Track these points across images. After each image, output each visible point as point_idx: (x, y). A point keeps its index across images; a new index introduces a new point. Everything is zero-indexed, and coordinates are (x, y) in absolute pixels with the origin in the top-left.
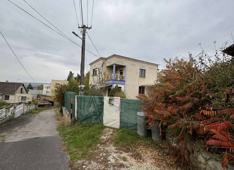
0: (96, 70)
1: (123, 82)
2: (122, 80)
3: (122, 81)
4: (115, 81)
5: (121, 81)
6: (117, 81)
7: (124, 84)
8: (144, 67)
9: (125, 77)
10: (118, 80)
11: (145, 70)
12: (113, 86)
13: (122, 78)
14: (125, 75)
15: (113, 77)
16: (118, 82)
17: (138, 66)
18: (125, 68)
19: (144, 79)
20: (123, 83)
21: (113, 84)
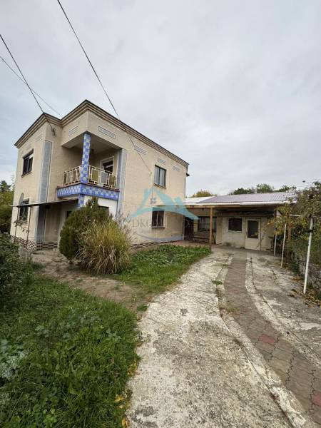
0: (30, 157)
1: (115, 193)
2: (112, 188)
3: (110, 189)
4: (88, 188)
5: (106, 188)
6: (94, 189)
7: (117, 200)
8: (164, 162)
9: (118, 178)
10: (99, 185)
11: (165, 170)
12: (82, 202)
13: (112, 183)
14: (118, 175)
15: (81, 175)
16: (99, 190)
17: (153, 158)
18: (120, 155)
19: (163, 190)
20: (112, 196)
21: (83, 195)
